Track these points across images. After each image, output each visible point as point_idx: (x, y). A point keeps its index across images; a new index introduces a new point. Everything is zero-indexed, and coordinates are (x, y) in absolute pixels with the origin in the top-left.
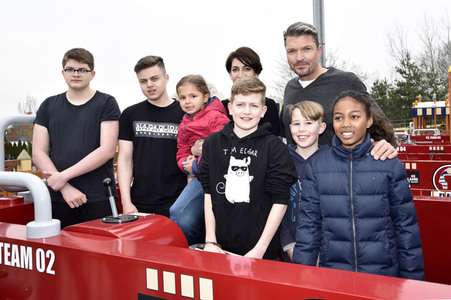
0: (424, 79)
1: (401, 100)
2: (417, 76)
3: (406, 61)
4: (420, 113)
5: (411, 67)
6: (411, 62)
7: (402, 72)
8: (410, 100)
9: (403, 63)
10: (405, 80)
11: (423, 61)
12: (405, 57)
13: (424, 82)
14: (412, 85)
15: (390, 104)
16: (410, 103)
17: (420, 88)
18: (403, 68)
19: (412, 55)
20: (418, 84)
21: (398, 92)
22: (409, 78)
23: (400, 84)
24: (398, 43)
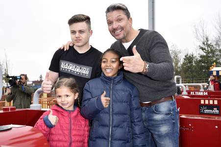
0: (218, 53)
1: (202, 66)
2: (213, 52)
3: (206, 42)
4: (215, 73)
5: (209, 46)
6: (209, 43)
7: (203, 49)
8: (208, 66)
9: (204, 43)
10: (205, 54)
11: (217, 42)
12: (205, 40)
13: (217, 55)
14: (209, 57)
15: (195, 69)
16: (208, 68)
17: (214, 59)
18: (204, 47)
19: (210, 39)
20: (213, 56)
21: (200, 61)
22: (208, 53)
23: (201, 56)
24: (201, 31)
